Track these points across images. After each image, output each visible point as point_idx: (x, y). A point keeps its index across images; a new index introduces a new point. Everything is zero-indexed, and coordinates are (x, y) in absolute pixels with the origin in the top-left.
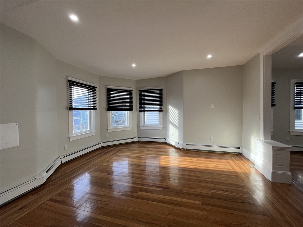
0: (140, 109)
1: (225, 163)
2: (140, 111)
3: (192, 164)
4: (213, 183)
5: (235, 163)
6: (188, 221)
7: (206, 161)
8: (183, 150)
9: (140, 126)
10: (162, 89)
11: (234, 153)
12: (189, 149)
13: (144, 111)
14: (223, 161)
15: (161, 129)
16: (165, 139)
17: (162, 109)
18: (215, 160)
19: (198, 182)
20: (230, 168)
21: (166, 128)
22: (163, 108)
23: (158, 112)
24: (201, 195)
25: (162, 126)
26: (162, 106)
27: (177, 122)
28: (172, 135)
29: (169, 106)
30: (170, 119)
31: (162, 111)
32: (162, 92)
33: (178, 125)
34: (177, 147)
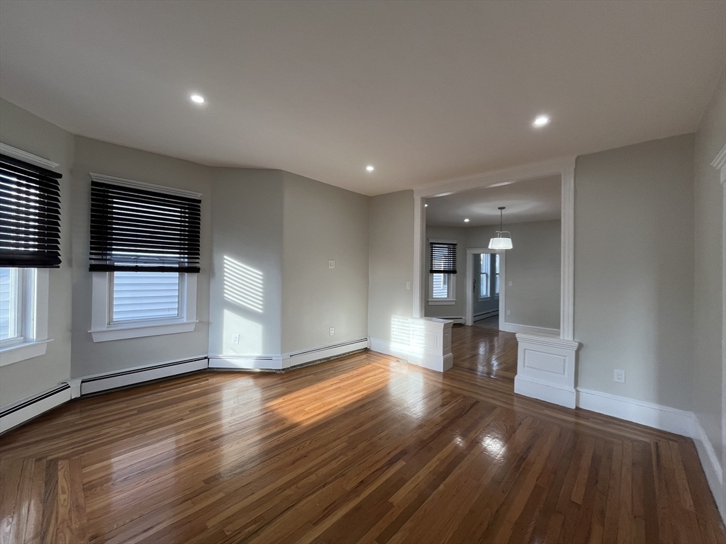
0: (93, 262)
2: (93, 268)
9: (93, 329)
10: (199, 201)
13: (113, 269)
15: (192, 328)
16: (206, 358)
17: (197, 265)
21: (208, 323)
22: (202, 263)
23: (176, 274)
25: (195, 320)
26: (198, 254)
27: (256, 303)
28: (237, 342)
29: (225, 257)
30: (225, 295)
31: (196, 270)
32: (199, 211)
33: (261, 311)
34: (258, 370)
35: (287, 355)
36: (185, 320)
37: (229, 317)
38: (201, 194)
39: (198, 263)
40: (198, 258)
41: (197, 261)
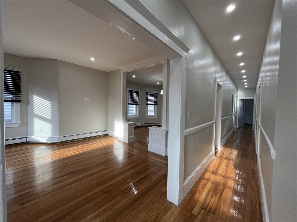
1: (102, 142)
3: (79, 150)
4: (103, 155)
5: (107, 140)
6: (106, 177)
7: (88, 145)
8: (60, 143)
10: (20, 72)
11: (103, 135)
12: (66, 141)
14: (99, 141)
18: (94, 143)
19: (94, 158)
20: (106, 144)
21: (27, 124)
22: (22, 98)
24: (102, 163)
25: (20, 122)
26: (20, 95)
27: (48, 115)
28: (40, 131)
29: (34, 96)
30: (35, 112)
31: (19, 101)
32: (20, 76)
33: (50, 118)
34: (49, 143)
35: (62, 136)
36: (14, 122)
37: (36, 121)
38: (21, 69)
39: (20, 98)
40: (20, 96)
41: (20, 97)
